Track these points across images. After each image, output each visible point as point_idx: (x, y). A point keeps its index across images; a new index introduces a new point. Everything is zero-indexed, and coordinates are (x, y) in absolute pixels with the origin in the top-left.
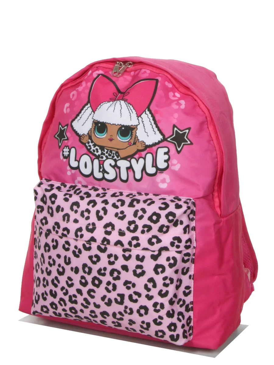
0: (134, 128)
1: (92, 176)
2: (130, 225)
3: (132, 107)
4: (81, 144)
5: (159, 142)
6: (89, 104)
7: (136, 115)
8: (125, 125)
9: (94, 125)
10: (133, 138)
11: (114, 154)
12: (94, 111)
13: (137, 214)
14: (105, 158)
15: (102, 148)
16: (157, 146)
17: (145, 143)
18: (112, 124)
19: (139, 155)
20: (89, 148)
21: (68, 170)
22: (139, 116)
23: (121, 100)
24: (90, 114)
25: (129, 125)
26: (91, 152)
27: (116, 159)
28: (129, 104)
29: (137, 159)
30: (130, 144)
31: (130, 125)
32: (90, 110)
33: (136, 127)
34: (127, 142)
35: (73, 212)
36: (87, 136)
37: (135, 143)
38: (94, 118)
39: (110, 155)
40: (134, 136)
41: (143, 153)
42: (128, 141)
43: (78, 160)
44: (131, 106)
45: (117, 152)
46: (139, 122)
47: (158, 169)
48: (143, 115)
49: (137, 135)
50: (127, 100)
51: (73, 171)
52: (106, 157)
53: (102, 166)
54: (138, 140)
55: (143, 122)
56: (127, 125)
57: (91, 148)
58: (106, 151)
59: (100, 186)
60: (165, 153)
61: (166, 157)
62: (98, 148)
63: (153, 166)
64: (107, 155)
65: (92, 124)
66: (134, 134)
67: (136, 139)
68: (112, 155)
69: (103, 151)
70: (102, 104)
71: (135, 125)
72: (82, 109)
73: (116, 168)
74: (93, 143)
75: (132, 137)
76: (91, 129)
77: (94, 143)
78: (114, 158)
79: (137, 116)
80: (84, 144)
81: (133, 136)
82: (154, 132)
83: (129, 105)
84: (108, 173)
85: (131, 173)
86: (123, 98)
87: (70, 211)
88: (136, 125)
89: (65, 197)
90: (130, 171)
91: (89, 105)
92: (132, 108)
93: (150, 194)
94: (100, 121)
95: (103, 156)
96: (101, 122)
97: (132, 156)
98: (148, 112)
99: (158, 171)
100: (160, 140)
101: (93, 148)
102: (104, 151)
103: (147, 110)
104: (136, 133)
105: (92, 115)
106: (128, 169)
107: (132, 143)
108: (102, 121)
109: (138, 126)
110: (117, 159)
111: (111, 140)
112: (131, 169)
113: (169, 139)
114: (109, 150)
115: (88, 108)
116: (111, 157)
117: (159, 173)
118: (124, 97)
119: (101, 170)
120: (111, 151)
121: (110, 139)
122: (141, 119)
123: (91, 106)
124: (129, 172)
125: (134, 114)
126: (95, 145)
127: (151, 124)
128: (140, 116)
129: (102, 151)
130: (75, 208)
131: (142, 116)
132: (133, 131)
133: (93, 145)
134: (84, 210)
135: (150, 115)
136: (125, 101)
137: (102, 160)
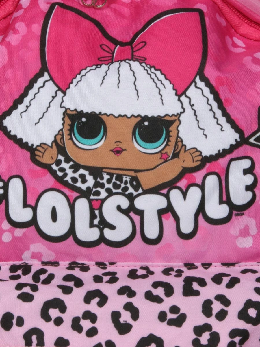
0: (173, 122)
1: (71, 238)
2: (200, 335)
3: (162, 74)
4: (38, 168)
5: (233, 148)
6: (46, 74)
7: (175, 91)
8: (150, 116)
9: (68, 122)
10: (172, 143)
11: (126, 183)
12: (63, 89)
13: (211, 309)
14: (103, 194)
15: (96, 172)
16: (229, 157)
17: (201, 152)
18: (117, 115)
19: (186, 179)
20: (60, 174)
21: (4, 231)
22: (180, 93)
23: (130, 60)
24: (53, 97)
25: (159, 116)
26: (66, 184)
27: (131, 194)
28: (151, 67)
29: (184, 189)
30: (165, 158)
31: (162, 115)
32: (51, 87)
33: (176, 118)
34: (158, 153)
35: (52, 323)
36: (52, 147)
37: (176, 155)
38: (66, 104)
39: (116, 186)
40: (173, 140)
41: (198, 176)
42: (160, 151)
43: (33, 205)
44: (158, 73)
45: (134, 179)
46: (182, 107)
47: (232, 207)
48: (192, 92)
49: (180, 135)
50: (146, 59)
51: (19, 232)
52: (108, 191)
53: (97, 212)
54: (184, 147)
55: (192, 106)
56: (156, 115)
57: (66, 175)
58: (106, 177)
59: (90, 259)
60: (246, 172)
61: (249, 179)
62: (86, 173)
63: (221, 202)
64: (110, 186)
65: (63, 119)
66: (173, 134)
67: (180, 144)
68: (123, 185)
69: (99, 179)
70: (83, 72)
71: (173, 115)
72: (30, 86)
73: (132, 214)
74: (72, 163)
75: (169, 141)
76: (62, 130)
77: (73, 161)
78: (127, 193)
79: (176, 94)
80: (47, 167)
81: (171, 139)
82: (220, 127)
83: (153, 70)
84: (113, 227)
85: (169, 223)
86: (133, 55)
87: (43, 321)
88: (178, 114)
89: (19, 292)
90: (167, 219)
91: (46, 76)
92: (161, 77)
93: (213, 264)
94: (85, 112)
95: (99, 189)
96: (87, 113)
97: (171, 185)
98: (201, 84)
99: (234, 212)
100: (234, 143)
101: (70, 174)
102: (102, 178)
103: (198, 79)
104: (178, 132)
105: (58, 99)
106: (161, 213)
107: (171, 156)
108: (89, 112)
109: (182, 115)
110: (135, 193)
111: (118, 152)
112: (170, 213)
113: (252, 140)
114: (115, 176)
115: (46, 84)
116: (120, 191)
117: (236, 215)
118: (135, 54)
119: (96, 222)
120: (119, 177)
121: (115, 150)
122: (188, 100)
123: (52, 79)
124: (164, 220)
125: (169, 91)
126: (76, 167)
127: (211, 110)
128: (184, 93)
129: (95, 178)
130: (54, 313)
131: (188, 93)
132: (171, 129)
133: (71, 167)
134: (80, 315)
135: (207, 91)
136: (141, 62)
137: (97, 200)
